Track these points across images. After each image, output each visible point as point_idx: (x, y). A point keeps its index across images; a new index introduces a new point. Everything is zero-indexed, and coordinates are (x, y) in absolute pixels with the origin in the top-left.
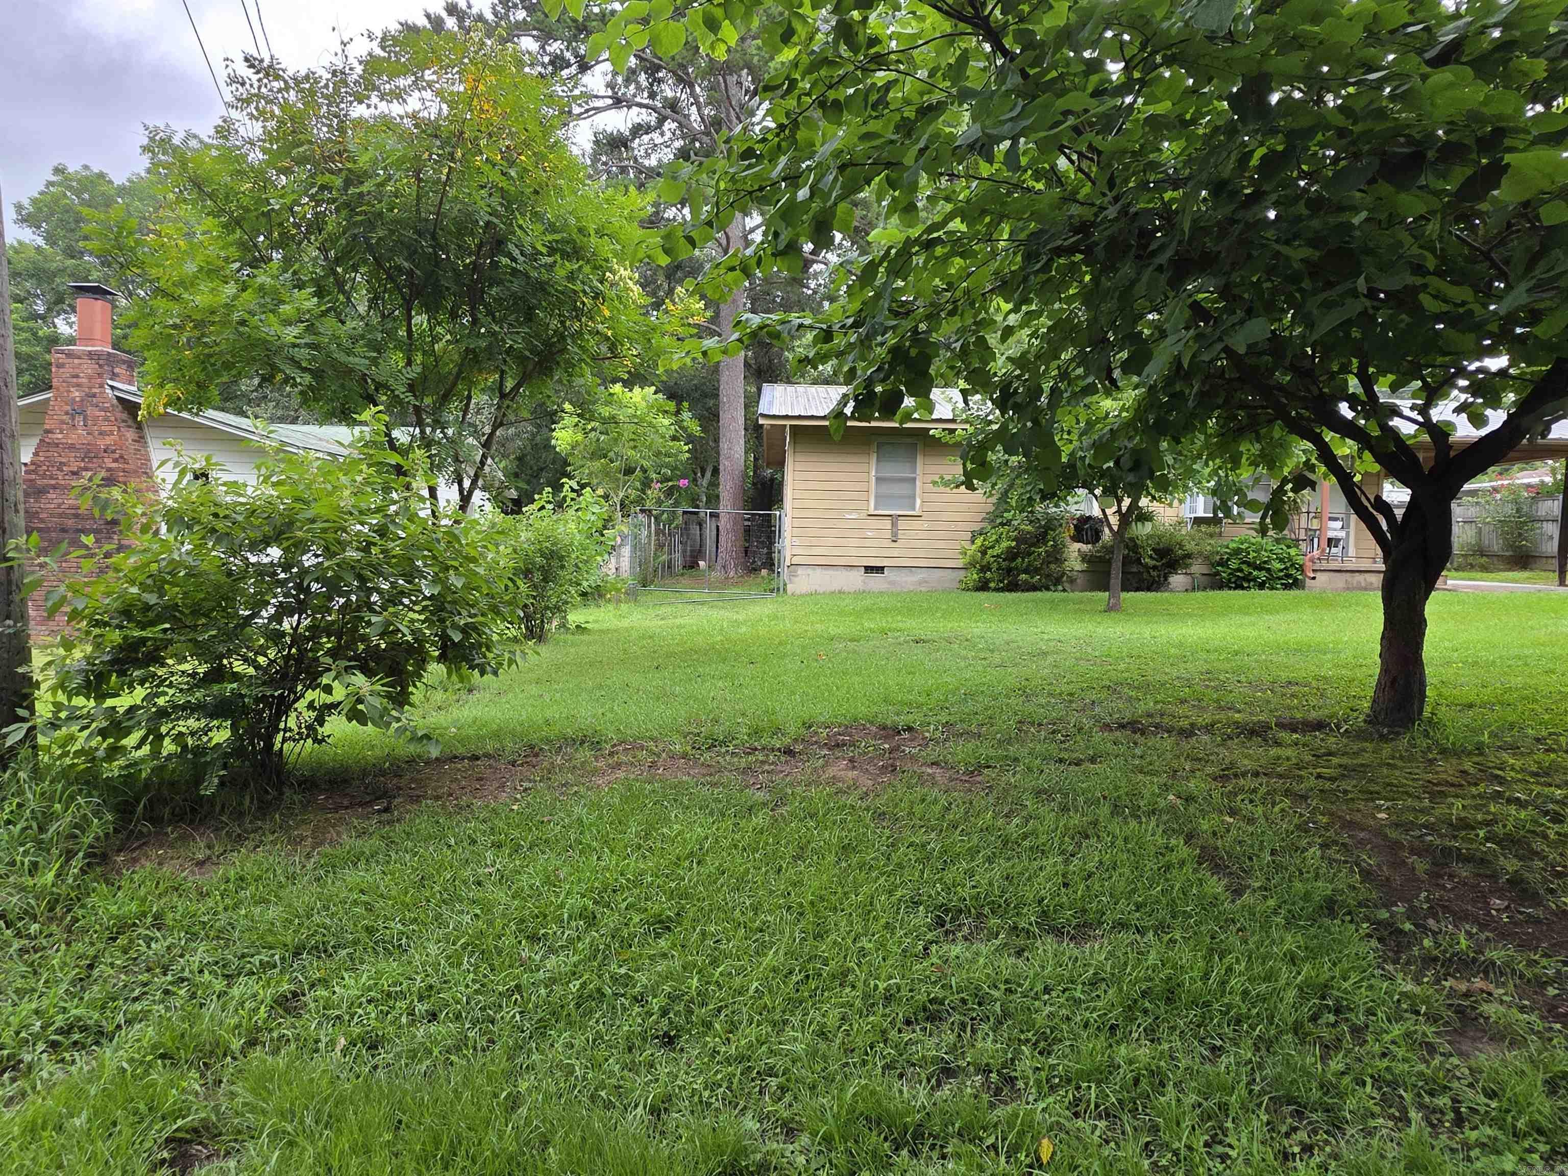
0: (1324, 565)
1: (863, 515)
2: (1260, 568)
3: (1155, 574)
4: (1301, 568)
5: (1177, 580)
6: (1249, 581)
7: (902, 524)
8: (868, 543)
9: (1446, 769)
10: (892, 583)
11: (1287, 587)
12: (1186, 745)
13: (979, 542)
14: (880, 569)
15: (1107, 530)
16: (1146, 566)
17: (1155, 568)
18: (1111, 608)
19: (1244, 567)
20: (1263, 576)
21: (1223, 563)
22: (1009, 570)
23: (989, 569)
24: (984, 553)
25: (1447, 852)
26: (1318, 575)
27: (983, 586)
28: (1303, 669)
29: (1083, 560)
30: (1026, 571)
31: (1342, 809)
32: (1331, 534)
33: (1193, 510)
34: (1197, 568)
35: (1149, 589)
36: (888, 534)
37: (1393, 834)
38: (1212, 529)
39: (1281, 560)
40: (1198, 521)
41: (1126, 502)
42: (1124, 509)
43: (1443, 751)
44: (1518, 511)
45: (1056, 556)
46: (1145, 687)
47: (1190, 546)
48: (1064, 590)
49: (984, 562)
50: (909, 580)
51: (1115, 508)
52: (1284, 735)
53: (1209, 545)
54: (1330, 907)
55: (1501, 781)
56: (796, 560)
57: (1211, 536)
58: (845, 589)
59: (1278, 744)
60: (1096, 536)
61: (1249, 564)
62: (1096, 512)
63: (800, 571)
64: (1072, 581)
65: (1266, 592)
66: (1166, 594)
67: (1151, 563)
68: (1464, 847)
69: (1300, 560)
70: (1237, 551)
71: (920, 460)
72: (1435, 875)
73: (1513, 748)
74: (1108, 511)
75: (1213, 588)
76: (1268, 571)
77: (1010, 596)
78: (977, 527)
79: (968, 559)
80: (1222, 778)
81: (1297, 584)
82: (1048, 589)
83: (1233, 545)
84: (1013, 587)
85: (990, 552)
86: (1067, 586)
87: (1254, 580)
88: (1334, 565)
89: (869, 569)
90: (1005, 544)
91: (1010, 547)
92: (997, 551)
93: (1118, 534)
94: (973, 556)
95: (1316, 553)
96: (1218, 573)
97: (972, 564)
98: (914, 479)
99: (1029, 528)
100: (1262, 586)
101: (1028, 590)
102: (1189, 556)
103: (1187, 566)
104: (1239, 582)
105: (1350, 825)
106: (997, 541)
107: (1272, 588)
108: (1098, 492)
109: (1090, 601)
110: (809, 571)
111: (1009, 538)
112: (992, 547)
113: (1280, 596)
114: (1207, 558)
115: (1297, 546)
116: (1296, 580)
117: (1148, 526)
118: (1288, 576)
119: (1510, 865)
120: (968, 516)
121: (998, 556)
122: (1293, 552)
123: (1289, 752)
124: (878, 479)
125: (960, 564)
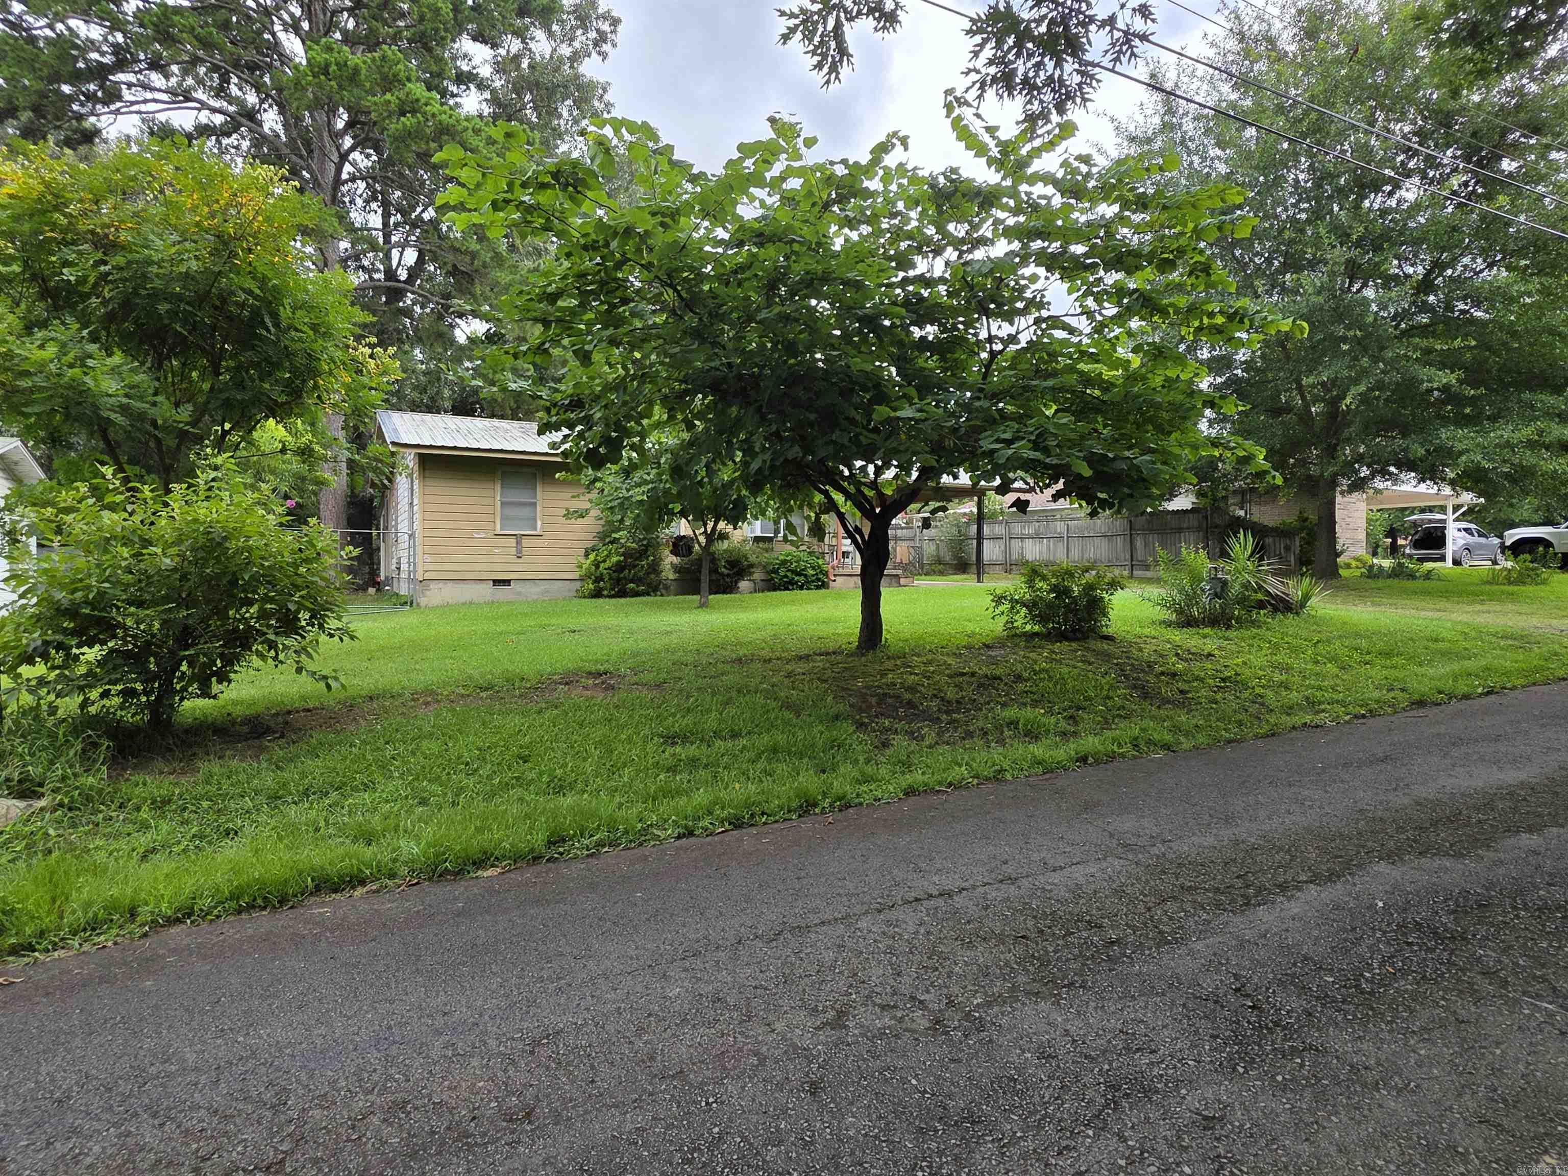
0: (841, 571)
1: (490, 535)
2: (799, 574)
3: (728, 580)
4: (826, 574)
5: (744, 584)
6: (793, 584)
7: (525, 542)
8: (496, 559)
9: (889, 664)
10: (519, 594)
11: (818, 588)
12: (769, 666)
13: (592, 557)
14: (507, 582)
15: (697, 546)
16: (722, 574)
17: (728, 575)
18: (703, 605)
19: (789, 574)
20: (802, 579)
21: (775, 571)
22: (618, 580)
23: (603, 580)
24: (597, 567)
25: (885, 695)
26: (837, 578)
27: (597, 594)
28: (826, 630)
29: (675, 572)
30: (632, 581)
31: (843, 684)
32: (844, 549)
33: (752, 531)
34: (758, 575)
35: (724, 592)
36: (513, 551)
37: (864, 691)
38: (766, 546)
39: (813, 568)
40: (757, 539)
41: (710, 525)
42: (709, 531)
43: (889, 658)
44: (959, 532)
45: (655, 568)
46: (740, 644)
47: (753, 559)
48: (662, 595)
49: (598, 574)
50: (533, 591)
51: (702, 530)
52: (818, 658)
53: (765, 557)
54: (837, 717)
55: (910, 667)
56: (428, 576)
57: (767, 550)
58: (476, 600)
59: (814, 661)
60: (690, 550)
61: (793, 572)
62: (689, 532)
63: (432, 585)
64: (667, 588)
65: (805, 591)
66: (737, 596)
67: (725, 571)
68: (892, 692)
69: (825, 568)
70: (784, 562)
71: (539, 489)
72: (879, 704)
73: (918, 655)
74: (697, 532)
75: (769, 590)
76: (806, 576)
77: (623, 601)
78: (589, 545)
79: (583, 572)
80: (788, 677)
81: (824, 585)
82: (649, 595)
83: (781, 558)
84: (622, 594)
85: (602, 565)
86: (664, 592)
87: (796, 583)
88: (846, 571)
89: (496, 582)
90: (615, 559)
91: (619, 561)
92: (608, 564)
93: (705, 549)
94: (588, 569)
95: (835, 562)
96: (772, 579)
97: (588, 576)
98: (535, 504)
99: (634, 545)
100: (801, 588)
101: (633, 596)
102: (752, 566)
103: (751, 574)
104: (787, 585)
105: (844, 689)
106: (607, 556)
107: (808, 589)
108: (690, 518)
109: (684, 601)
110: (441, 585)
111: (618, 554)
112: (604, 561)
113: (813, 594)
114: (764, 567)
115: (823, 558)
116: (823, 582)
117: (726, 542)
118: (819, 580)
119: (907, 696)
120: (582, 536)
121: (609, 568)
122: (820, 562)
123: (820, 664)
124: (503, 504)
125: (576, 576)
